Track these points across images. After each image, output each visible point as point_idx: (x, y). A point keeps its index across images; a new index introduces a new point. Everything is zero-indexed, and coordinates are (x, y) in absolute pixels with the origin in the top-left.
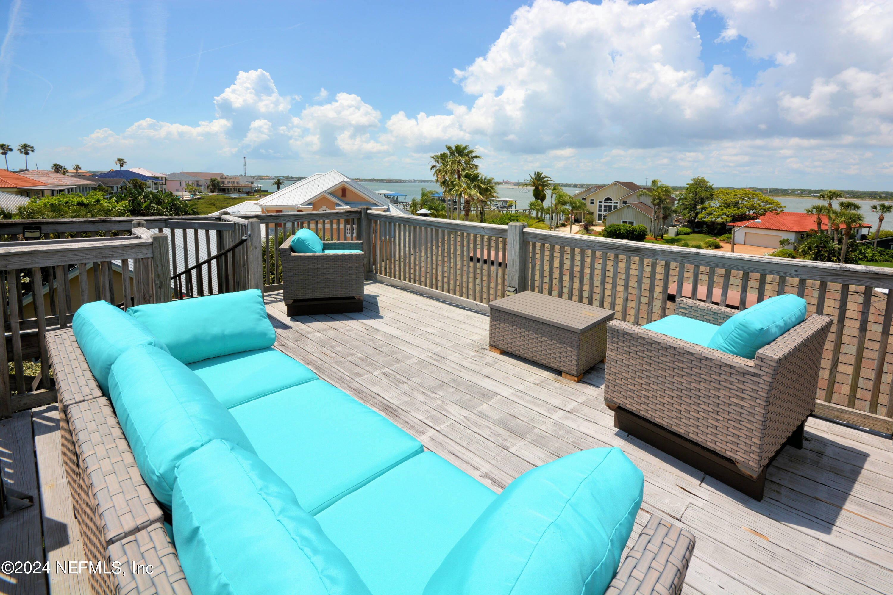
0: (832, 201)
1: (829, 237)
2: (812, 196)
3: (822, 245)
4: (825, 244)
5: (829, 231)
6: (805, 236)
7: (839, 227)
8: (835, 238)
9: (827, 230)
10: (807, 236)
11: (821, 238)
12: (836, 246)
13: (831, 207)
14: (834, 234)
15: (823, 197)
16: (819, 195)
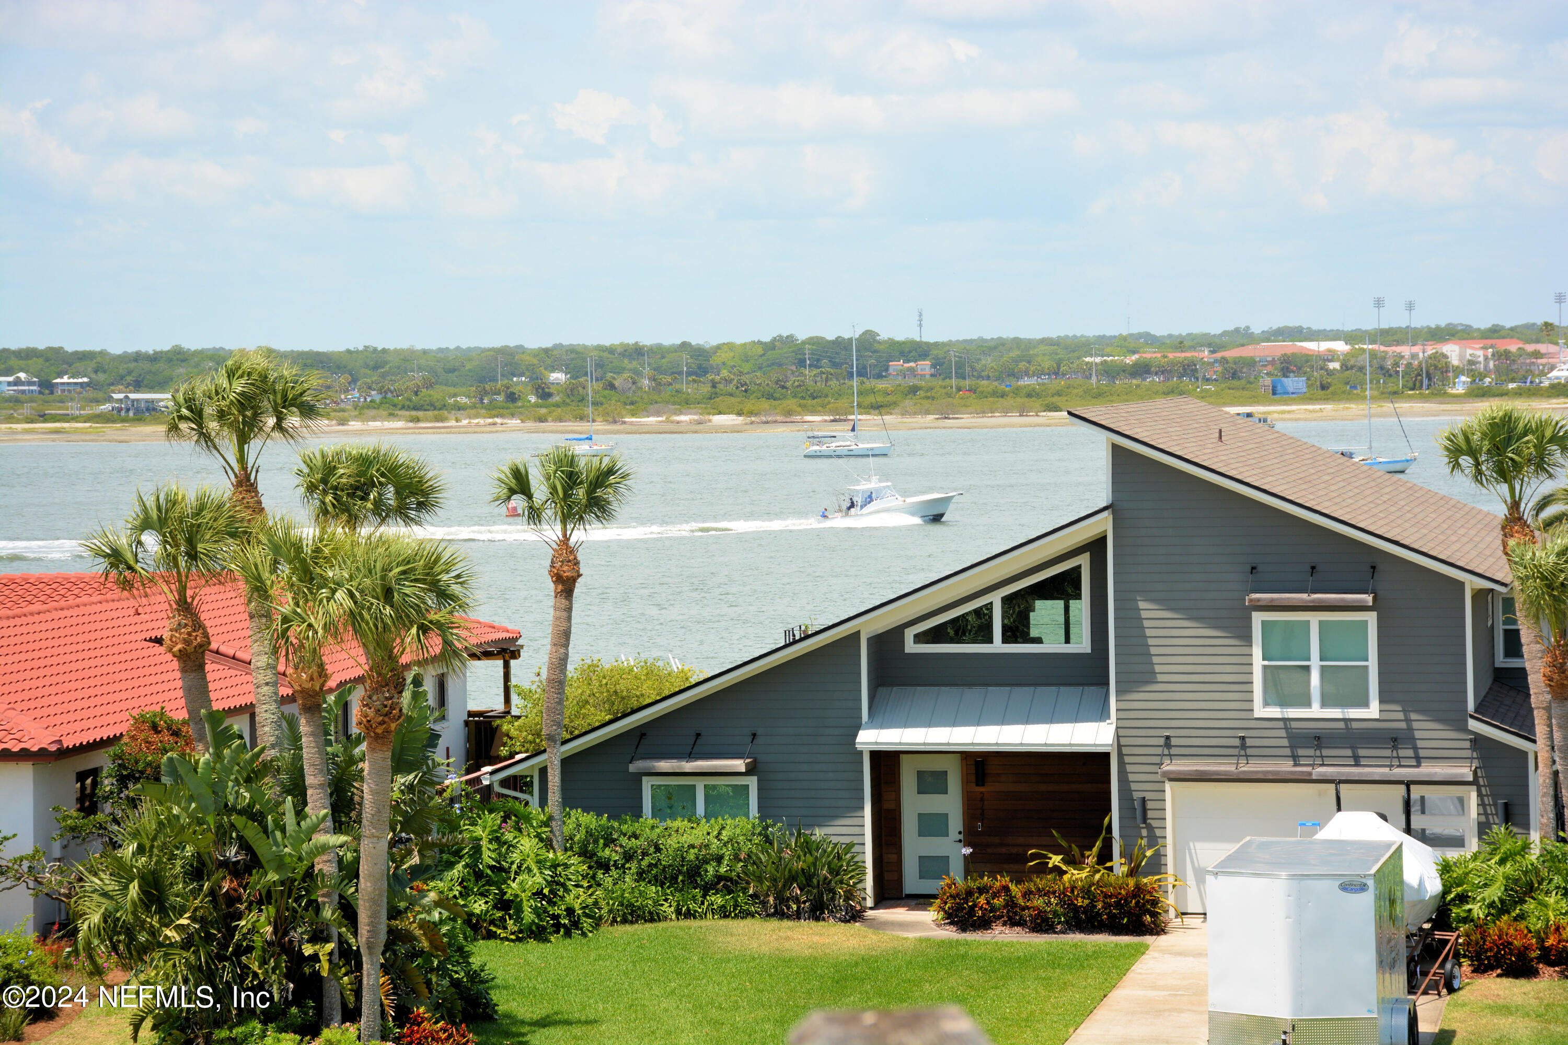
0: (254, 447)
1: (266, 768)
2: (117, 416)
3: (232, 852)
4: (251, 831)
5: (266, 714)
6: (108, 784)
7: (322, 673)
8: (311, 779)
9: (249, 710)
10: (123, 781)
11: (217, 789)
12: (321, 838)
13: (259, 509)
14: (295, 738)
15: (197, 415)
16: (164, 398)
